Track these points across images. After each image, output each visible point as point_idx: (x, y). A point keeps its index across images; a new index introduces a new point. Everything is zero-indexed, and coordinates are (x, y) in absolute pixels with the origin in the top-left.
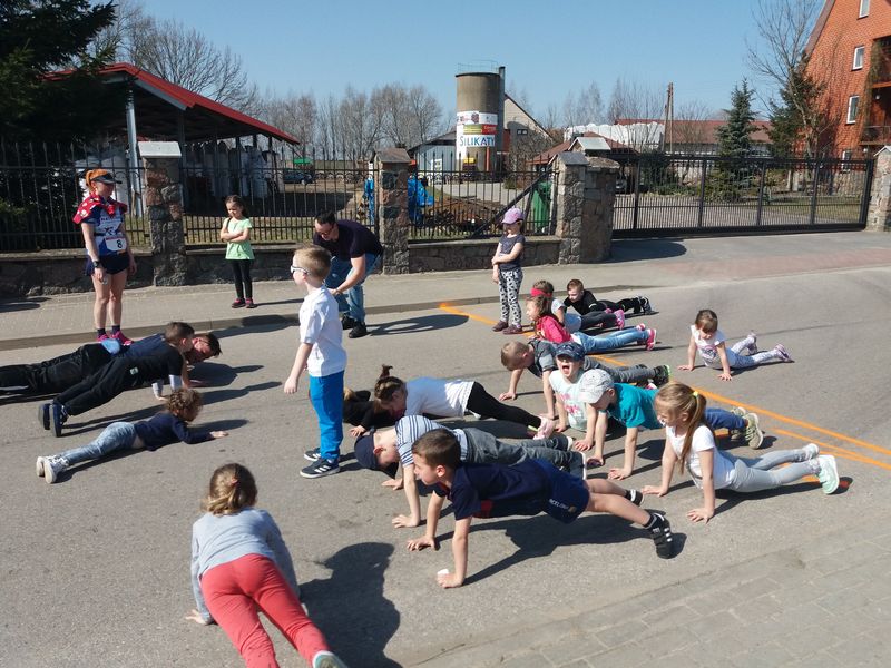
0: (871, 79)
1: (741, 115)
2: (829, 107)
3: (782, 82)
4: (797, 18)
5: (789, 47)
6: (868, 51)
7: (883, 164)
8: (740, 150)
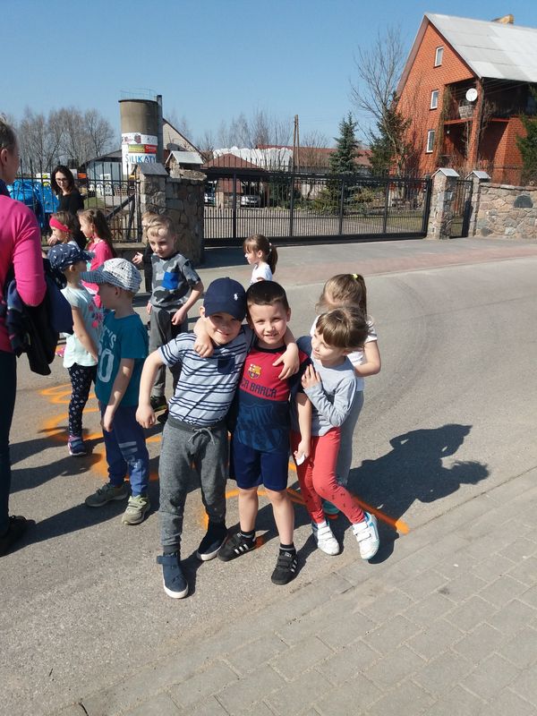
0: (443, 117)
1: (347, 143)
2: (414, 139)
3: (378, 117)
4: (387, 63)
5: (382, 87)
6: (441, 95)
7: (439, 184)
8: (347, 172)
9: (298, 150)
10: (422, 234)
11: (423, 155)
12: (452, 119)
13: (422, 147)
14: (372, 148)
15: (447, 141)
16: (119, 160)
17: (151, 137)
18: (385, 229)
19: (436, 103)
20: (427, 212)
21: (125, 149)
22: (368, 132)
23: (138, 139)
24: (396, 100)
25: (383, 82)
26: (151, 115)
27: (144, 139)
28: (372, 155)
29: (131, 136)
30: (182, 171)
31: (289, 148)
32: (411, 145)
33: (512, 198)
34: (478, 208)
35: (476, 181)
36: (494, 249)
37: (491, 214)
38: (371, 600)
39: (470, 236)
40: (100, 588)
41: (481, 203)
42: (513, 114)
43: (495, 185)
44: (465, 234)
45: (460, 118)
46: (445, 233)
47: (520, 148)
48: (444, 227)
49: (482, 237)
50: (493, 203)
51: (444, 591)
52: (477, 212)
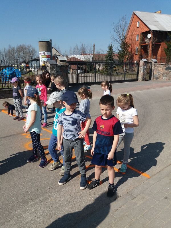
0: (140, 43)
1: (111, 52)
3: (120, 44)
4: (122, 27)
5: (121, 35)
6: (139, 36)
7: (141, 63)
8: (111, 61)
9: (95, 55)
10: (137, 80)
11: (135, 55)
12: (143, 43)
13: (134, 53)
14: (119, 53)
15: (142, 50)
16: (39, 60)
17: (49, 53)
18: (125, 79)
19: (138, 39)
20: (138, 73)
21: (40, 56)
22: (117, 49)
23: (44, 53)
24: (125, 38)
25: (121, 33)
26: (48, 46)
27: (46, 53)
28: (118, 56)
29: (42, 52)
30: (61, 63)
31: (92, 54)
32: (131, 52)
33: (165, 67)
34: (154, 71)
35: (153, 62)
36: (160, 84)
37: (158, 73)
38: (142, 202)
39: (152, 80)
40: (50, 200)
41: (155, 69)
42: (163, 41)
43: (159, 63)
44: (150, 79)
45: (146, 43)
46: (144, 79)
47: (166, 52)
48: (143, 77)
49: (156, 80)
50: (159, 69)
51: (166, 198)
52: (154, 72)
